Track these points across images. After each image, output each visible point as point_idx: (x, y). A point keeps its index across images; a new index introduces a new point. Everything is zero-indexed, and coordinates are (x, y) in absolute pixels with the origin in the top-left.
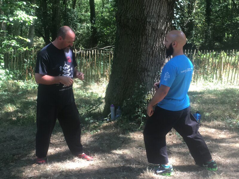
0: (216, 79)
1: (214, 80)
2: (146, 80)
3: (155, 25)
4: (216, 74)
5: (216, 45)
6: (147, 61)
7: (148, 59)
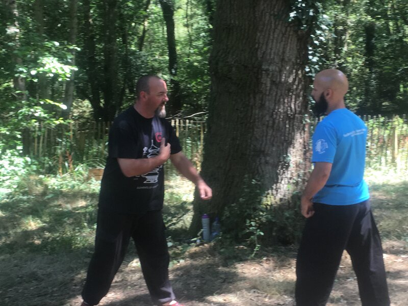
0: (386, 164)
1: (383, 167)
2: (263, 171)
3: (277, 76)
4: (386, 155)
5: (384, 106)
6: (264, 138)
7: (265, 134)
